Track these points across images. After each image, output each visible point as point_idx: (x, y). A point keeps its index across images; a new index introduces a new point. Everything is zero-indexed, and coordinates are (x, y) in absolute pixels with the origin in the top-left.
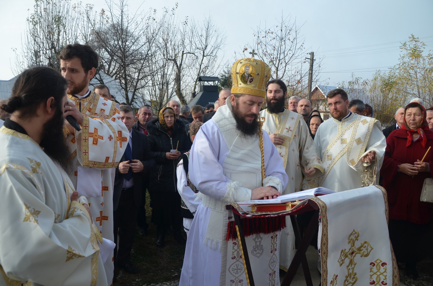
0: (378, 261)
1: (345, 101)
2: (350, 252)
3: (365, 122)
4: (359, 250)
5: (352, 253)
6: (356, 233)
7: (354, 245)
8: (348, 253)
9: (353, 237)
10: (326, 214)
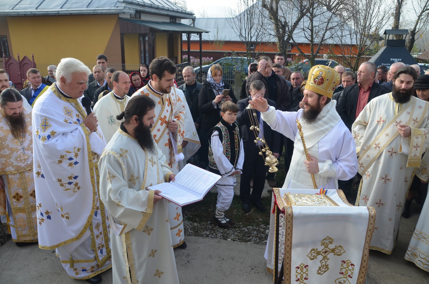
0: (349, 262)
2: (323, 251)
4: (333, 251)
5: (326, 252)
6: (330, 239)
7: (327, 247)
8: (322, 252)
9: (327, 242)
10: (292, 220)
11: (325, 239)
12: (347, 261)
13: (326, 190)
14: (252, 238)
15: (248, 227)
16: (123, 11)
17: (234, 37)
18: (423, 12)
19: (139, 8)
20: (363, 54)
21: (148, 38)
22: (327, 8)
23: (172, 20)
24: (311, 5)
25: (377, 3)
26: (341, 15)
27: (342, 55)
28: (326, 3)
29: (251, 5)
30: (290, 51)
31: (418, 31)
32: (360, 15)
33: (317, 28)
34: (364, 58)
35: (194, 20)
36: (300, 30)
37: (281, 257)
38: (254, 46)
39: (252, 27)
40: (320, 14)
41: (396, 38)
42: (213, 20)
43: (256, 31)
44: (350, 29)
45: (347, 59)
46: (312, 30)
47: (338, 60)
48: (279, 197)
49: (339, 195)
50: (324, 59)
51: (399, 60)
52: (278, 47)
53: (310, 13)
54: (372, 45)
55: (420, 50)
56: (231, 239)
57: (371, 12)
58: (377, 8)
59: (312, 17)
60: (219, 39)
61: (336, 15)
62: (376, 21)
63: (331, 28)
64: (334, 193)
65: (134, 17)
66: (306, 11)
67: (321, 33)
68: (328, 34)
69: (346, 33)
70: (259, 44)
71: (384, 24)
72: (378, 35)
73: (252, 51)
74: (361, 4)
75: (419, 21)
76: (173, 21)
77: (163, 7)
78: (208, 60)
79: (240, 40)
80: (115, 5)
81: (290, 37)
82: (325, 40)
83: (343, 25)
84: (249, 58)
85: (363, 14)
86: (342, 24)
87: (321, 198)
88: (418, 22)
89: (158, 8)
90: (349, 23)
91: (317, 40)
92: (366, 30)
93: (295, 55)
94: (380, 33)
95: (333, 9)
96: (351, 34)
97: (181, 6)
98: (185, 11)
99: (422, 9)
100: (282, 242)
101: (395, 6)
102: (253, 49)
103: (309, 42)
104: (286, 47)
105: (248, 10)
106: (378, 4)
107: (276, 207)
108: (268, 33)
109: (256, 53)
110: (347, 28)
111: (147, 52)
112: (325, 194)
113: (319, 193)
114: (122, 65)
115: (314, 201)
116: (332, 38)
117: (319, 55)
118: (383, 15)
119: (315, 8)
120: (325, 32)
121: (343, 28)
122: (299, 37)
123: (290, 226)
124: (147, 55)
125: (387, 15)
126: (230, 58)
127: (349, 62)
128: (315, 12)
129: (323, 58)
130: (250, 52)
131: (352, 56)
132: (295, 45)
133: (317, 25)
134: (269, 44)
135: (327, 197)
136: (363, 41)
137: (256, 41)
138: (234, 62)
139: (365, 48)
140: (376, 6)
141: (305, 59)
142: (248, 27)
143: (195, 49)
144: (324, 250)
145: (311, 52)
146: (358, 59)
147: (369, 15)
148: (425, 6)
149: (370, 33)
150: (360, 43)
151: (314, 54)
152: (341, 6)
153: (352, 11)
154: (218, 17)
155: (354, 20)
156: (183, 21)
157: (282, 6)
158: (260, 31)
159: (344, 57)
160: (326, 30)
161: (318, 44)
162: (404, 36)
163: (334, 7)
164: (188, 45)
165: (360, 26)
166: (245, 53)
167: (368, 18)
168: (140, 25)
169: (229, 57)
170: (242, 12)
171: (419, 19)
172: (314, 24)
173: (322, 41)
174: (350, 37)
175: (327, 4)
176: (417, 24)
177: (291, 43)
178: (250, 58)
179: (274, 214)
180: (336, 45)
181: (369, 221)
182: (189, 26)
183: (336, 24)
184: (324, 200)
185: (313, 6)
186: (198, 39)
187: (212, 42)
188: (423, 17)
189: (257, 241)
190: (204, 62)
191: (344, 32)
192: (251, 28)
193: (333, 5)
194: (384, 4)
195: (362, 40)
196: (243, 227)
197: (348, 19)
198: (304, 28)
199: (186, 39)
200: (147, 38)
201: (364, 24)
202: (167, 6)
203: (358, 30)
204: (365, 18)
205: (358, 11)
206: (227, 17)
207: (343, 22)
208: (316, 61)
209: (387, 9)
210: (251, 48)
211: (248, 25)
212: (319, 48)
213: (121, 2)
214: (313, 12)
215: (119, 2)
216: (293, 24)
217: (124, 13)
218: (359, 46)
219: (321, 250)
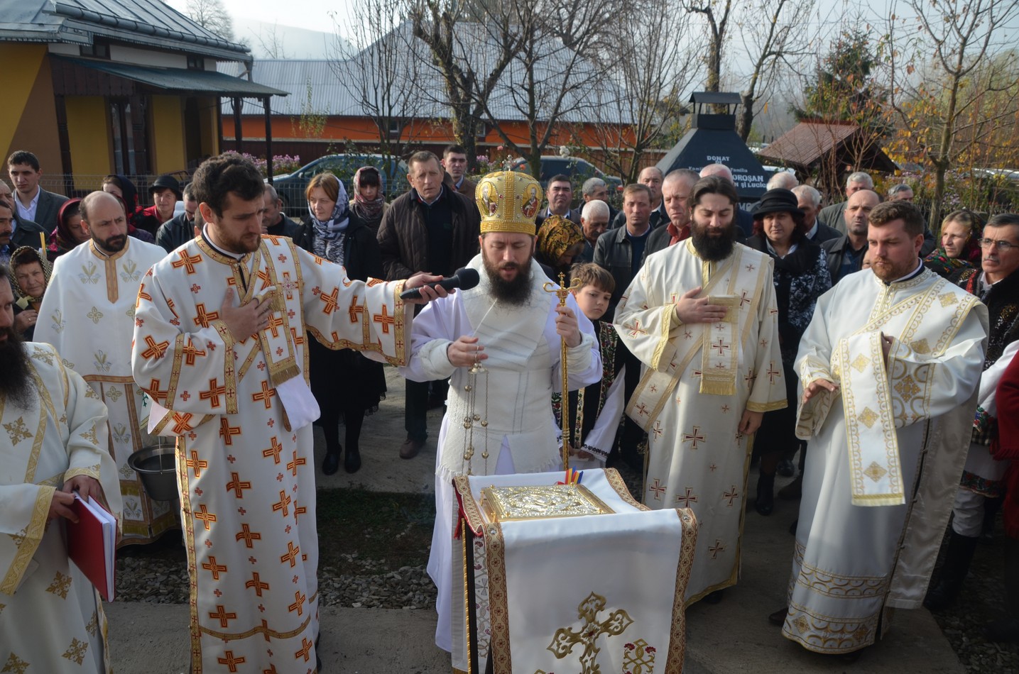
0: (641, 643)
1: (911, 238)
2: (585, 632)
3: (947, 299)
4: (606, 626)
5: (590, 634)
6: (598, 598)
7: (593, 620)
8: (581, 635)
9: (591, 606)
10: (503, 558)
11: (586, 601)
12: (636, 643)
13: (579, 472)
14: (414, 595)
15: (402, 569)
16: (60, 36)
17: (351, 107)
18: (764, 57)
19: (104, 31)
20: (647, 145)
21: (132, 108)
22: (564, 40)
23: (192, 65)
24: (527, 33)
25: (673, 33)
26: (595, 58)
27: (600, 148)
28: (561, 29)
29: (388, 30)
30: (482, 139)
31: (758, 98)
32: (638, 58)
33: (543, 86)
34: (649, 153)
35: (249, 63)
36: (504, 91)
37: (484, 639)
38: (398, 128)
39: (391, 83)
40: (549, 54)
41: (715, 110)
42: (298, 66)
43: (402, 92)
44: (617, 90)
45: (612, 155)
46: (531, 92)
47: (593, 160)
48: (468, 498)
49: (610, 482)
50: (562, 157)
51: (724, 158)
52: (454, 130)
53: (525, 51)
54: (667, 126)
55: (764, 137)
56: (363, 604)
57: (660, 52)
58: (672, 45)
59: (530, 60)
60: (314, 111)
61: (583, 56)
62: (671, 72)
63: (574, 87)
64: (598, 478)
65: (91, 53)
66: (517, 47)
67: (553, 99)
68: (568, 100)
69: (608, 97)
70: (410, 123)
71: (688, 79)
72: (677, 102)
73: (393, 139)
74: (638, 35)
75: (759, 77)
76: (196, 65)
77: (167, 30)
78: (288, 161)
79: (362, 114)
80: (34, 20)
81: (482, 107)
82: (562, 113)
83: (601, 79)
84: (386, 157)
85: (644, 57)
86: (598, 76)
87: (569, 495)
88: (756, 78)
89: (154, 33)
90: (614, 76)
91: (543, 114)
92: (652, 91)
93: (496, 147)
94: (681, 98)
95: (576, 43)
96: (618, 101)
97: (218, 29)
98: (227, 42)
99: (762, 52)
100: (484, 604)
101: (708, 42)
102: (396, 134)
103: (527, 118)
104: (473, 132)
105: (381, 44)
106: (675, 35)
107: (463, 522)
108: (428, 97)
109: (402, 145)
110: (611, 88)
111: (130, 144)
112: (579, 481)
113: (564, 482)
114: (65, 178)
115: (553, 504)
116: (578, 108)
117: (550, 147)
118: (686, 60)
119: (535, 41)
120: (562, 96)
121: (600, 87)
122: (503, 106)
123: (500, 575)
124: (130, 151)
125: (694, 59)
126: (341, 158)
127: (619, 163)
128: (536, 50)
129: (559, 154)
130: (388, 142)
131: (623, 149)
132: (493, 126)
133: (542, 78)
134: (435, 123)
135: (584, 490)
136: (645, 117)
137: (401, 115)
138: (352, 166)
139: (650, 132)
140: (669, 39)
141: (518, 157)
142: (383, 84)
143: (254, 136)
144: (587, 629)
145: (531, 141)
146: (637, 158)
147: (657, 59)
148: (767, 46)
149: (661, 99)
150: (640, 121)
151: (538, 146)
152: (595, 38)
153: (618, 49)
154: (309, 58)
155: (625, 71)
156: (222, 68)
157: (462, 35)
158: (410, 92)
159: (606, 151)
160: (564, 91)
161: (546, 123)
162: (732, 107)
163: (578, 40)
164: (236, 125)
165: (638, 83)
166: (377, 145)
167: (654, 66)
168: (107, 75)
169: (340, 155)
170: (365, 47)
171: (757, 72)
172: (535, 78)
173: (556, 117)
174: (616, 107)
175: (564, 32)
176: (754, 82)
177: (484, 121)
178: (389, 157)
179: (459, 539)
180: (588, 126)
181: (683, 542)
182: (237, 80)
183: (585, 77)
184: (575, 499)
185: (532, 35)
186: (262, 111)
187: (297, 118)
188: (764, 67)
189: (426, 602)
190: (279, 166)
191: (603, 96)
192: (389, 85)
193: (578, 35)
194: (686, 36)
195: (644, 113)
196: (389, 571)
197: (612, 66)
198: (514, 86)
199: (231, 112)
200: (128, 110)
201: (646, 79)
202: (177, 28)
203: (634, 91)
204: (649, 65)
205: (633, 50)
206: (329, 58)
207: (600, 73)
208: (543, 161)
209: (694, 46)
210: (391, 131)
211: (381, 79)
212: (549, 131)
213: (52, 13)
214: (531, 48)
215: (45, 12)
216: (489, 76)
217: (61, 42)
218: (638, 127)
219: (581, 630)
